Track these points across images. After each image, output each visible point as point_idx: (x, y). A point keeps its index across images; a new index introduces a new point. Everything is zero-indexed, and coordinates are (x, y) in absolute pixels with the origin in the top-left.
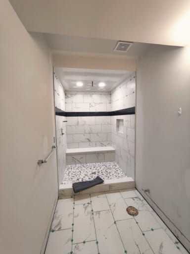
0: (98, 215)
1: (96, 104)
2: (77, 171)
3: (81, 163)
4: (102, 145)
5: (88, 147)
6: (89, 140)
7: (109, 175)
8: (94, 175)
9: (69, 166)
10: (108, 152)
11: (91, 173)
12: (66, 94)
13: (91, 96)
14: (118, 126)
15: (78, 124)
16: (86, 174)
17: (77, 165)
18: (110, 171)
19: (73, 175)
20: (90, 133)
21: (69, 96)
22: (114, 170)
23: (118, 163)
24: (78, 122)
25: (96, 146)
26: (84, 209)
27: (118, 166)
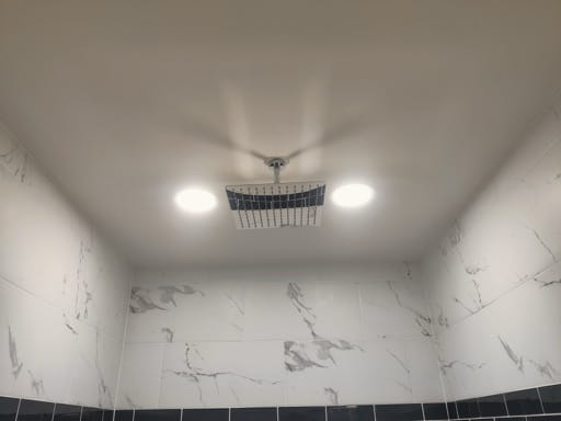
1: (328, 345)
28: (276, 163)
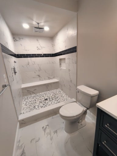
0: (56, 133)
1: (42, 47)
2: (33, 100)
3: (35, 93)
4: (49, 78)
5: (39, 81)
6: (39, 76)
7: (57, 99)
8: (46, 101)
9: (26, 97)
10: (54, 83)
11: (44, 99)
12: (14, 38)
13: (37, 40)
14: (60, 64)
15: (28, 64)
16: (40, 101)
17: (32, 95)
18: (57, 96)
19: (29, 104)
20: (39, 71)
21: (18, 39)
22: (60, 95)
23: (62, 90)
24: (28, 63)
25: (45, 79)
26: (43, 131)
27: (62, 92)
28: (38, 23)
